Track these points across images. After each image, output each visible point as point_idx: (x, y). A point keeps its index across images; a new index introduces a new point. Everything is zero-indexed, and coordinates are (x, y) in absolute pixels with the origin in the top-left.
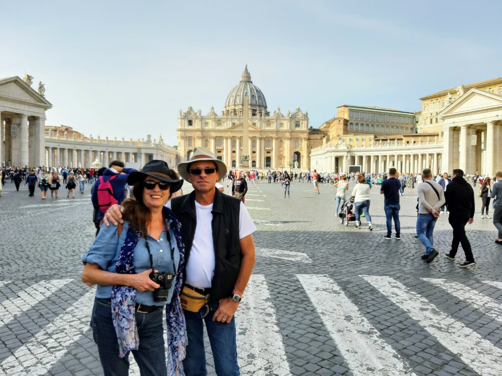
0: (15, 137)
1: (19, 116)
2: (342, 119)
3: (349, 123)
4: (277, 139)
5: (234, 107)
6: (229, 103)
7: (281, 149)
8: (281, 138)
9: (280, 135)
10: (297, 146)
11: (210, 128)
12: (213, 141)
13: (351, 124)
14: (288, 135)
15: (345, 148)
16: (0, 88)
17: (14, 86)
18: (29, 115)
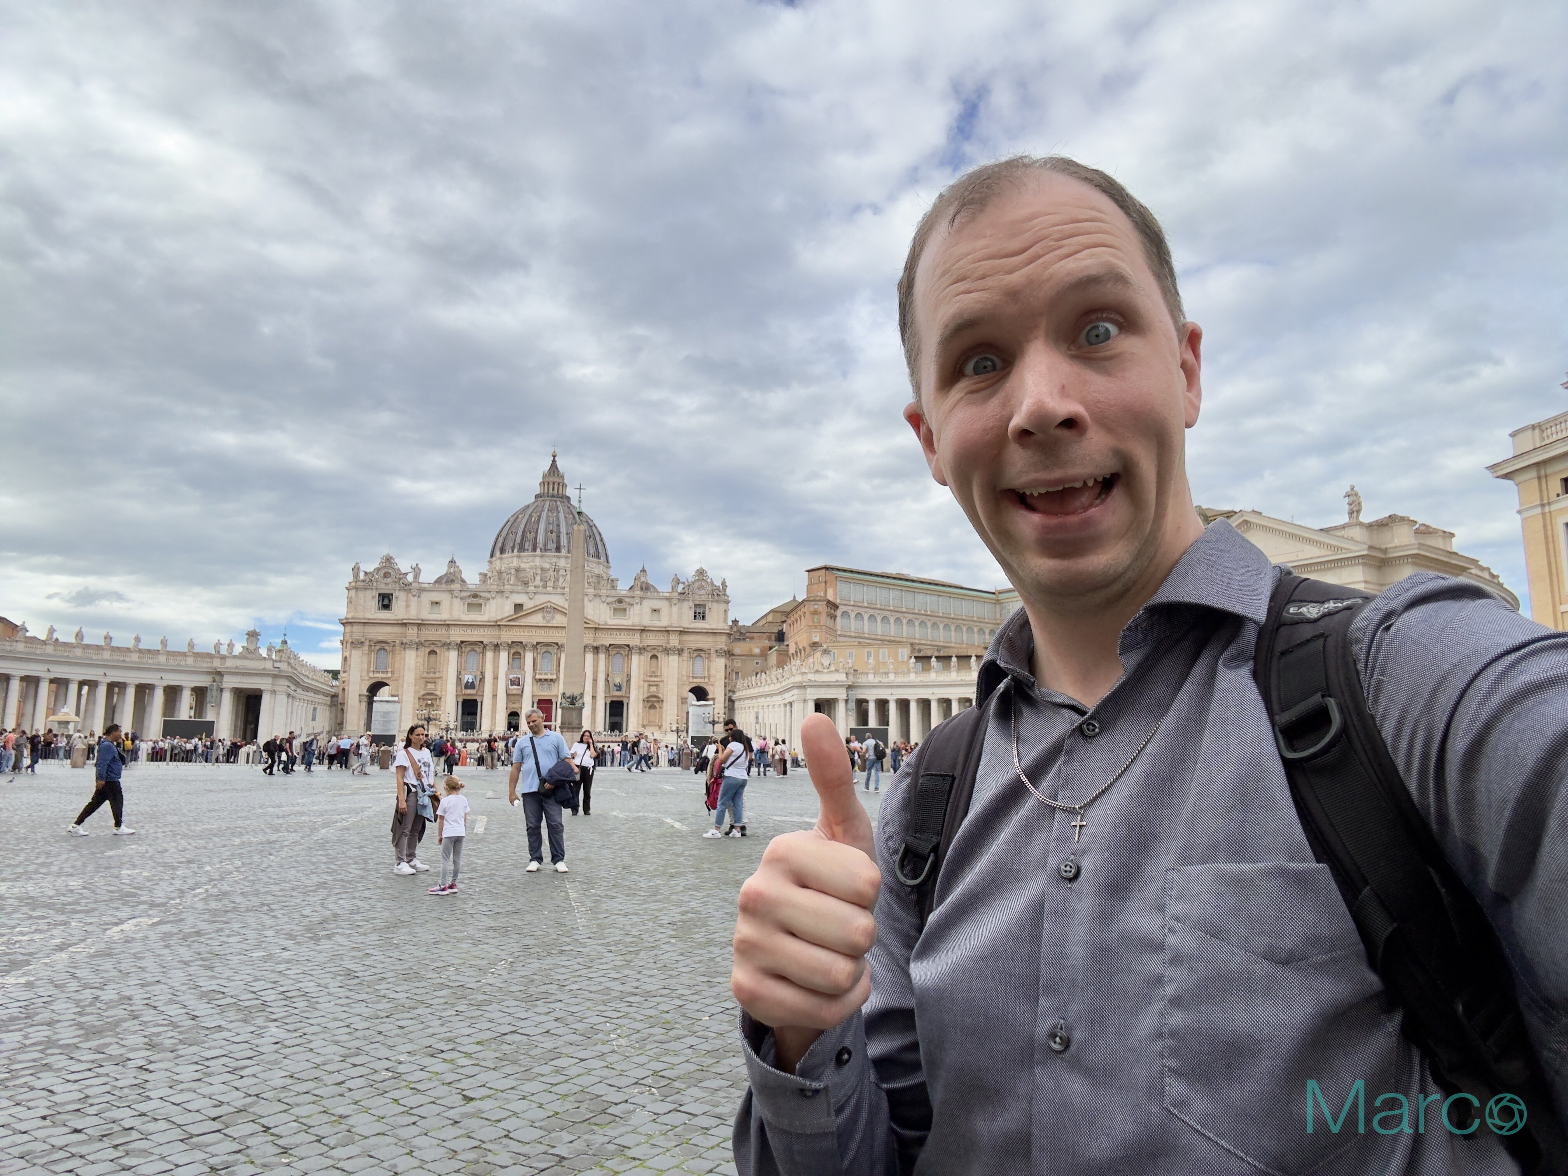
2: (821, 599)
3: (839, 613)
4: (642, 650)
5: (515, 563)
6: (502, 551)
7: (653, 680)
8: (654, 648)
9: (652, 640)
10: (699, 672)
11: (443, 615)
12: (453, 655)
13: (845, 614)
14: (674, 641)
15: (842, 677)
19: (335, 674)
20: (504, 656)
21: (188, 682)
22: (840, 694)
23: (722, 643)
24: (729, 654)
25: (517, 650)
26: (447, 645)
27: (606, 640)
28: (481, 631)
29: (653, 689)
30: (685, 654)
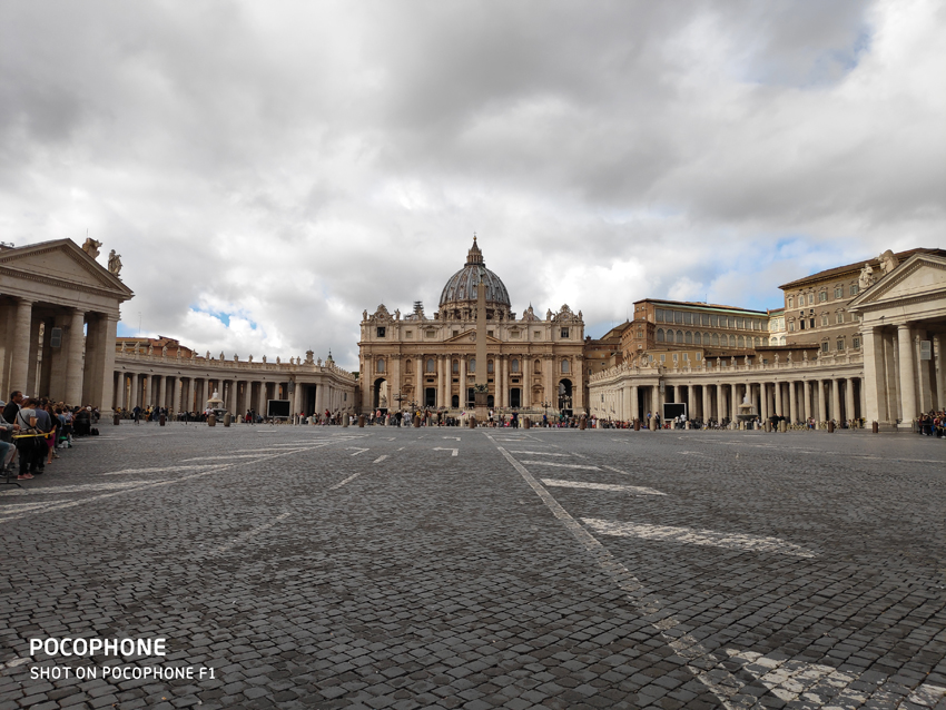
0: (59, 352)
1: (69, 312)
2: (643, 322)
3: (656, 330)
4: (529, 357)
5: (454, 306)
6: (447, 299)
7: (537, 375)
8: (537, 355)
9: (535, 351)
10: (565, 370)
12: (419, 362)
13: (660, 331)
14: (549, 351)
15: (656, 372)
16: (33, 260)
17: (60, 257)
18: (88, 310)
19: (356, 374)
20: (448, 362)
21: (278, 380)
22: (655, 383)
23: (579, 352)
24: (584, 359)
25: (454, 359)
26: (416, 356)
27: (507, 351)
28: (435, 348)
29: (537, 381)
30: (557, 359)
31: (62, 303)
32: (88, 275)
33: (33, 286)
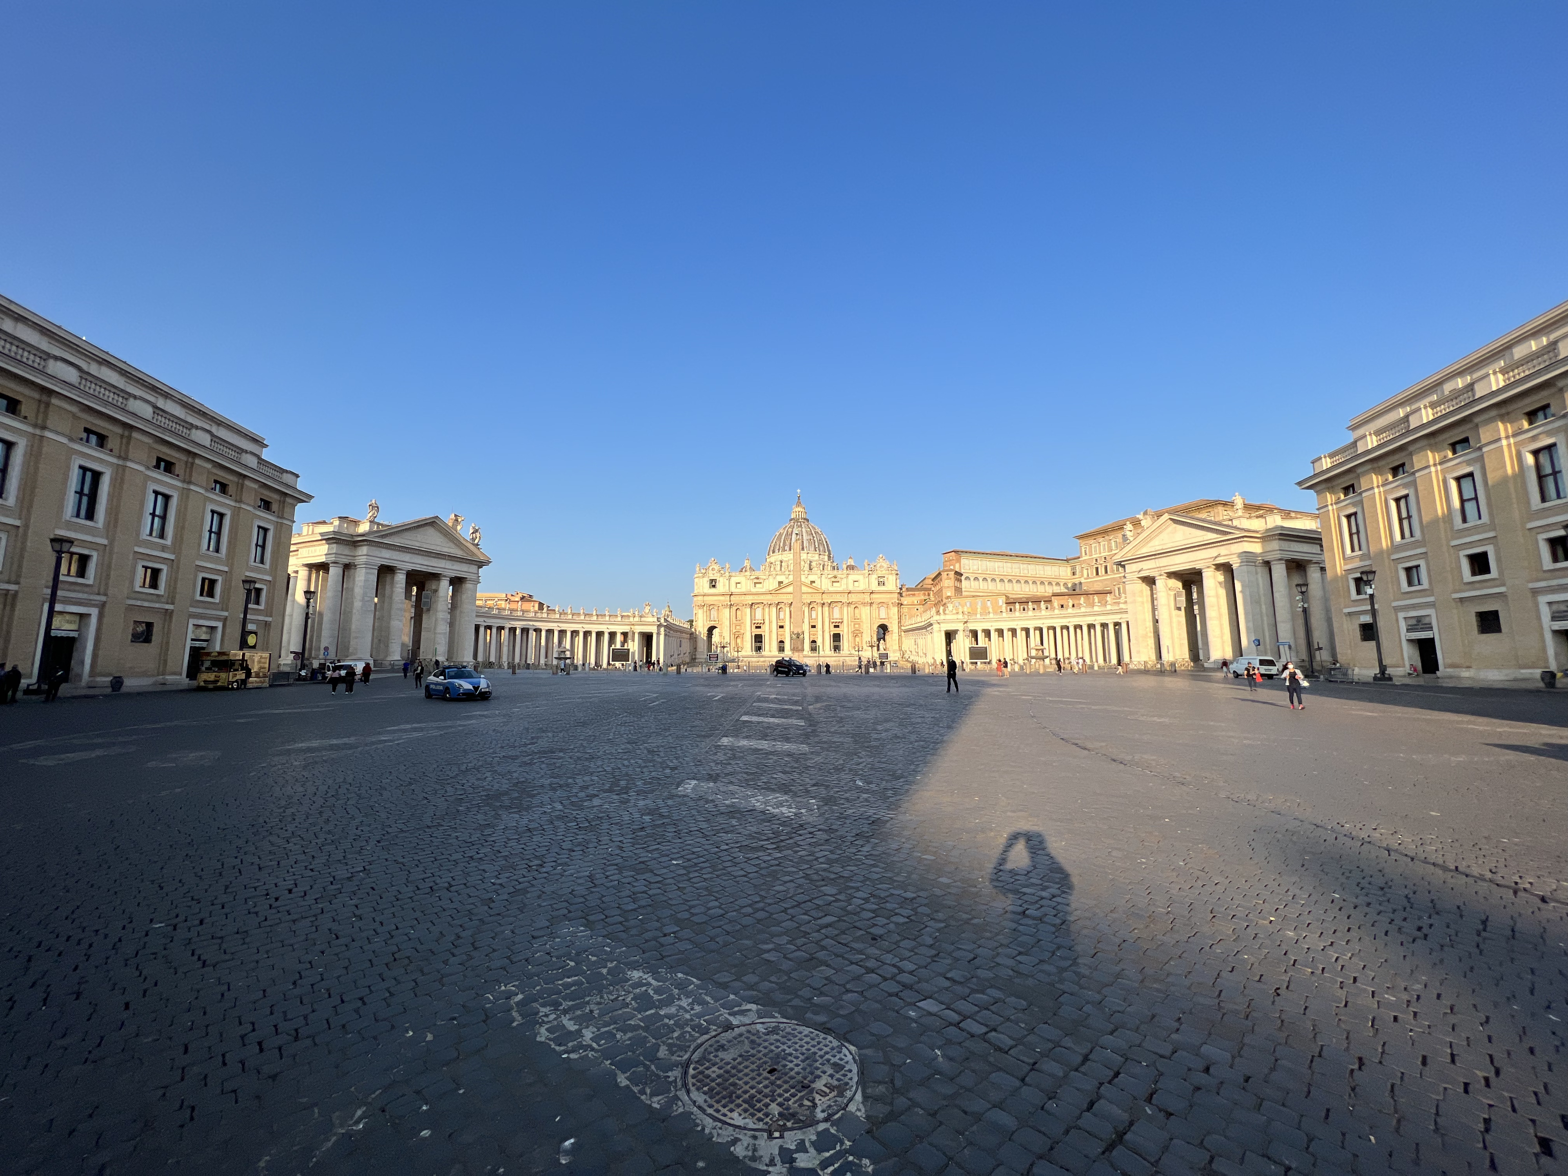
0: (428, 610)
1: (436, 577)
2: (951, 570)
3: (963, 578)
4: (848, 604)
5: (780, 558)
6: (774, 552)
7: (856, 620)
8: (856, 602)
9: (853, 598)
10: (883, 615)
11: (744, 590)
12: (748, 610)
13: (967, 578)
14: (867, 598)
15: (961, 617)
16: (407, 535)
17: (430, 531)
18: (453, 575)
19: (691, 622)
20: (774, 610)
21: (619, 629)
22: (960, 627)
23: (896, 598)
24: (900, 604)
25: (779, 605)
26: (744, 605)
27: (827, 599)
28: (762, 597)
29: (857, 626)
30: (874, 605)
31: (431, 570)
32: (452, 545)
33: (407, 557)
